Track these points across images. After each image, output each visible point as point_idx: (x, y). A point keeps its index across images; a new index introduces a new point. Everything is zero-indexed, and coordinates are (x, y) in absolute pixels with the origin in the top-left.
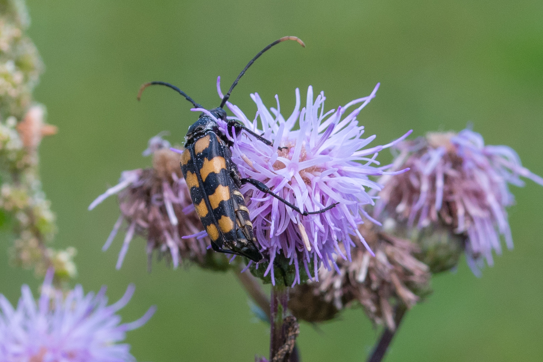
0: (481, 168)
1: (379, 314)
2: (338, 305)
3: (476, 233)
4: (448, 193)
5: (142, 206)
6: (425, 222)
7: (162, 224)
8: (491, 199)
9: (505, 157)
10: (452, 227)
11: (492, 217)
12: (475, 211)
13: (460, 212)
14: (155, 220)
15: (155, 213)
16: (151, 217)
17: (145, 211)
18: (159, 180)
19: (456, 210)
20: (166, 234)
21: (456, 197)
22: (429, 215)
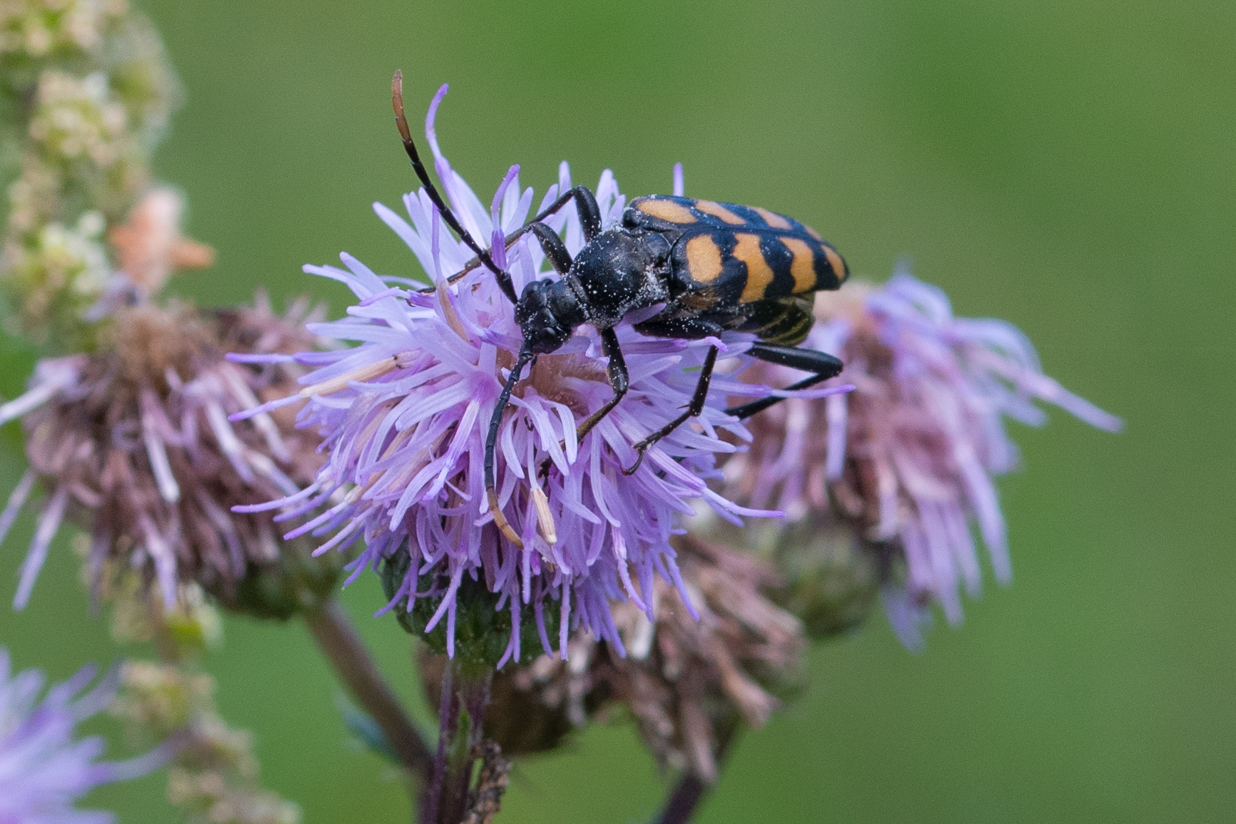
0: (937, 374)
1: (678, 740)
2: (576, 714)
3: (924, 541)
4: (857, 437)
5: (86, 450)
6: (794, 510)
7: (137, 498)
8: (963, 455)
9: (1000, 351)
10: (861, 525)
11: (965, 501)
12: (922, 485)
13: (886, 485)
14: (119, 487)
15: (118, 469)
16: (107, 479)
17: (94, 464)
18: (129, 385)
19: (874, 482)
20: (146, 524)
21: (875, 449)
22: (804, 490)
